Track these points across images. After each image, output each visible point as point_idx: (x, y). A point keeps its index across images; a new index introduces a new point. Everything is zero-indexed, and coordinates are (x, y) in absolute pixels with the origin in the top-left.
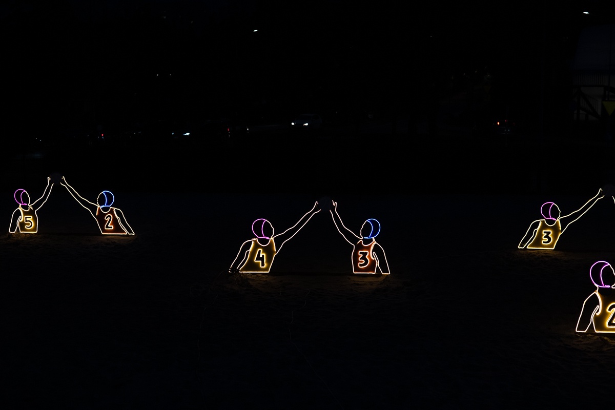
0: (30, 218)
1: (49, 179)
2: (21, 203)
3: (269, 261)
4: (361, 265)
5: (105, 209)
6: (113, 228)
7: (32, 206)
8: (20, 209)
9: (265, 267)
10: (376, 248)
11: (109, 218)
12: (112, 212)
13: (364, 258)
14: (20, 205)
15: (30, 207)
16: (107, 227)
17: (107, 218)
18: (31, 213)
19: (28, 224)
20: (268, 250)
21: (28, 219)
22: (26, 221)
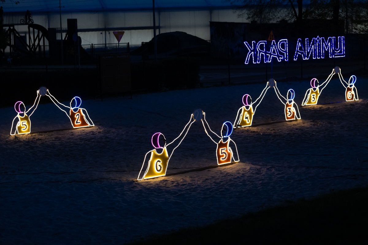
0: (25, 122)
1: (38, 92)
2: (19, 112)
3: (250, 119)
4: (289, 115)
5: (75, 110)
6: (81, 123)
7: (26, 113)
8: (18, 116)
9: (249, 122)
10: (294, 105)
11: (78, 116)
12: (79, 112)
13: (290, 111)
14: (19, 113)
15: (25, 114)
16: (77, 122)
17: (76, 116)
18: (26, 118)
19: (24, 127)
20: (250, 112)
21: (24, 123)
22: (23, 125)
